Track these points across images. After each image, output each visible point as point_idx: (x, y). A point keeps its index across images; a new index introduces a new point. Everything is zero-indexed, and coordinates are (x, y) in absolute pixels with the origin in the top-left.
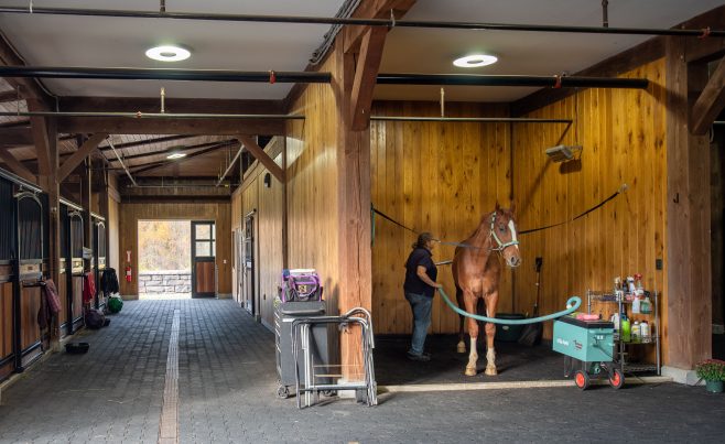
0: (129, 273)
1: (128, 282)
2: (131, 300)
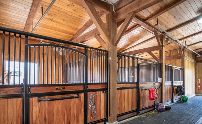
0: (199, 87)
1: (199, 90)
2: (200, 96)
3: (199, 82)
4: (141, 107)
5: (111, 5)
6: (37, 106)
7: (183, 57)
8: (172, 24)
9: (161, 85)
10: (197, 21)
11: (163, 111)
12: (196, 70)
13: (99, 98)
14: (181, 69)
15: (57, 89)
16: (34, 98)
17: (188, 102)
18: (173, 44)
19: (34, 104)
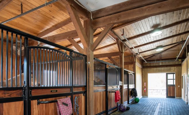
0: (145, 89)
1: (145, 92)
2: (146, 97)
3: (145, 85)
4: (109, 108)
5: (90, 12)
6: (37, 109)
7: (134, 63)
8: (132, 34)
9: (121, 87)
10: (150, 34)
11: (125, 111)
12: (142, 74)
13: (81, 100)
14: (133, 73)
15: (51, 91)
16: (34, 101)
17: (139, 103)
18: (128, 51)
19: (34, 107)
